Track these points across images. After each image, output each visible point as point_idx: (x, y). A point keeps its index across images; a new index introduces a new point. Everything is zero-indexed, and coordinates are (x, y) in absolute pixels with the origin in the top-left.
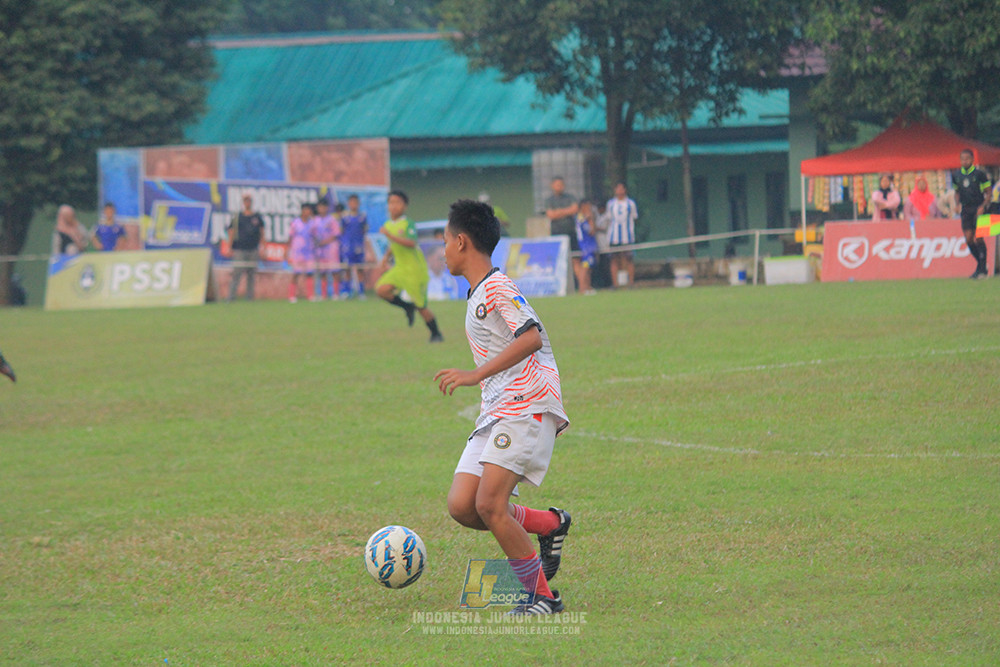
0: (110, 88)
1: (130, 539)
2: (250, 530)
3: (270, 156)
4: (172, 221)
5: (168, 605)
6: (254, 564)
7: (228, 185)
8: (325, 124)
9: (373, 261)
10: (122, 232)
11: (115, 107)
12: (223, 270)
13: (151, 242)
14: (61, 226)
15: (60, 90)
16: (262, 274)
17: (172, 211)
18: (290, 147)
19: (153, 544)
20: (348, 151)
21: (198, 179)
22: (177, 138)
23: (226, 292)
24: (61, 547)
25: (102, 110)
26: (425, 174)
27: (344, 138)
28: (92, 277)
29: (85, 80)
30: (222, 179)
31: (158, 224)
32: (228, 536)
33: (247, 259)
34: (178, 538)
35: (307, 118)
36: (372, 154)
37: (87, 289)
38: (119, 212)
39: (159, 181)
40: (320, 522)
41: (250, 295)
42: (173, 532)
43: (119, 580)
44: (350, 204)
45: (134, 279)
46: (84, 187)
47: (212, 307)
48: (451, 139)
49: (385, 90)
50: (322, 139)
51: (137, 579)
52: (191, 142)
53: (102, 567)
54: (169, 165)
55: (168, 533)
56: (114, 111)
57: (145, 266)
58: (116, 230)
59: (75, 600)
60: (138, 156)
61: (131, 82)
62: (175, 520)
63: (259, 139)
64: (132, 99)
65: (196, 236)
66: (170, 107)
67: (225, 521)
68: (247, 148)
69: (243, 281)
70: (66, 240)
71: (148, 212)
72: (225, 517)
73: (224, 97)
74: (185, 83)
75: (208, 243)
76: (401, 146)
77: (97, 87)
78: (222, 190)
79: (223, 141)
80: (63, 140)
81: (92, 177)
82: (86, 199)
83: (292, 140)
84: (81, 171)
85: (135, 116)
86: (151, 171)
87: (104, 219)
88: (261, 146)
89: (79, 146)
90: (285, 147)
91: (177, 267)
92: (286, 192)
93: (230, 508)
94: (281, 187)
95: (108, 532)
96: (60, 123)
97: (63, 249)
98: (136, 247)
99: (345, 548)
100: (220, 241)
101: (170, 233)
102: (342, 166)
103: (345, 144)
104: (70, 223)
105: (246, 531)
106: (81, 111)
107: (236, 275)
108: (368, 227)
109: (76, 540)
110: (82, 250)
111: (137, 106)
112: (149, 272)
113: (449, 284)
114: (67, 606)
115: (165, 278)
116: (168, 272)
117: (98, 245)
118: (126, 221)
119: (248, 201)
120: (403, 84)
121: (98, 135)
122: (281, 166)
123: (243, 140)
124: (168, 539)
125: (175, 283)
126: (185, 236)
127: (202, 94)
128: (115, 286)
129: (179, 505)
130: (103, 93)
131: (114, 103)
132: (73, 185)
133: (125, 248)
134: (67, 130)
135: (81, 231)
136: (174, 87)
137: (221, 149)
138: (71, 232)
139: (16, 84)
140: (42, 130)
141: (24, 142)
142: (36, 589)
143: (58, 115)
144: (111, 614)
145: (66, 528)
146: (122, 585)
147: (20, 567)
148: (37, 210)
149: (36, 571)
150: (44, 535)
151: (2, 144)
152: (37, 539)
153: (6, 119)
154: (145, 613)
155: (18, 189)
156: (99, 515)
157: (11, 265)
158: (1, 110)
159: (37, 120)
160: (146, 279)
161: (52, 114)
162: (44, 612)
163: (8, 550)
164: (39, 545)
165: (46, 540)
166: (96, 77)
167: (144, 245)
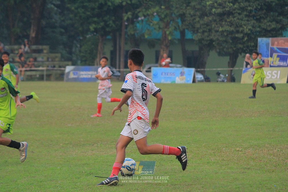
0: (262, 20)
1: (265, 150)
4: (279, 59)
5: (275, 169)
11: (263, 26)
13: (272, 65)
14: (246, 60)
15: (248, 21)
17: (278, 56)
19: (271, 152)
21: (286, 47)
22: (281, 35)
24: (244, 152)
25: (259, 27)
29: (255, 18)
31: (274, 60)
34: (278, 151)
42: (277, 149)
43: (261, 162)
45: (267, 75)
46: (253, 49)
51: (266, 162)
52: (285, 36)
53: (256, 158)
55: (275, 149)
56: (263, 27)
57: (270, 72)
59: (249, 167)
60: (269, 40)
61: (268, 19)
62: (277, 145)
64: (268, 24)
65: (285, 64)
66: (279, 26)
70: (247, 64)
71: (271, 56)
74: (284, 19)
77: (259, 20)
80: (248, 35)
81: (256, 46)
84: (253, 44)
85: (269, 29)
89: (253, 37)
91: (279, 72)
95: (258, 148)
96: (247, 30)
97: (246, 66)
101: (277, 62)
104: (249, 59)
106: (253, 27)
109: (249, 150)
111: (270, 25)
112: (271, 74)
114: (246, 168)
115: (275, 75)
116: (277, 73)
118: (265, 59)
121: (258, 34)
124: (275, 151)
125: (278, 77)
126: (282, 63)
130: (260, 22)
131: (263, 24)
132: (250, 48)
134: (249, 32)
135: (252, 61)
136: (280, 20)
138: (249, 61)
139: (235, 19)
140: (242, 32)
141: (237, 35)
142: (238, 163)
143: (246, 28)
144: (259, 171)
145: (246, 146)
146: (262, 163)
147: (233, 157)
148: (239, 55)
149: (237, 158)
150: (240, 148)
151: (230, 36)
152: (238, 149)
153: (232, 29)
154: (268, 172)
155: (234, 49)
156: (256, 143)
157: (231, 71)
158: (231, 26)
159: (241, 29)
160: (270, 76)
161: (245, 28)
162: (240, 170)
163: (230, 152)
164: (238, 151)
165: (240, 149)
166: (258, 17)
167: (269, 66)
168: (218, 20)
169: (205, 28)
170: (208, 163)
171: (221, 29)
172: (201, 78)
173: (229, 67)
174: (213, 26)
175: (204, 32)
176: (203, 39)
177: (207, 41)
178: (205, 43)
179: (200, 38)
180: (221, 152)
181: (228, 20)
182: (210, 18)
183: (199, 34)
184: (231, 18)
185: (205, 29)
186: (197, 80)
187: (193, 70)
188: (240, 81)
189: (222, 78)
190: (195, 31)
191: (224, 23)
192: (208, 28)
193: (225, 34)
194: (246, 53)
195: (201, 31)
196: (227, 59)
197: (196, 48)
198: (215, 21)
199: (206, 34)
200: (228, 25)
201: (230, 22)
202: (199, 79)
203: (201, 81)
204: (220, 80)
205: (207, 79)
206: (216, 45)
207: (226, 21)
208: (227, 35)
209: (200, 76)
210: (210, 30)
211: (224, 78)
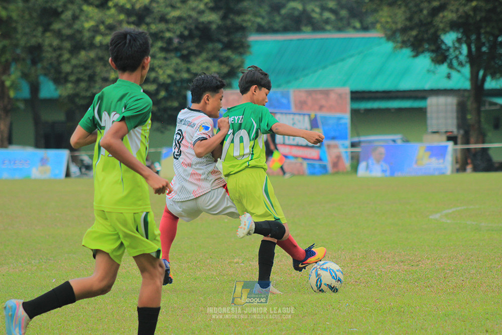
0: (193, 58)
3: (283, 96)
11: (195, 69)
15: (165, 59)
18: (294, 91)
20: (326, 95)
22: (230, 86)
25: (188, 70)
26: (362, 112)
29: (179, 54)
36: (340, 96)
46: (175, 113)
48: (377, 92)
54: (227, 100)
61: (204, 55)
64: (205, 65)
66: (225, 69)
74: (233, 56)
77: (186, 58)
80: (166, 87)
88: (278, 90)
89: (175, 90)
90: (291, 91)
92: (291, 116)
94: (289, 113)
96: (165, 77)
102: (323, 102)
106: (176, 71)
111: (207, 68)
113: (384, 168)
120: (351, 61)
121: (185, 84)
122: (289, 102)
127: (243, 62)
130: (189, 61)
131: (194, 66)
132: (171, 112)
134: (169, 81)
136: (228, 58)
140: (155, 81)
143: (164, 72)
159: (153, 75)
161: (160, 72)
166: (185, 52)
169: (80, 73)
174: (98, 69)
175: (78, 81)
176: (77, 95)
177: (85, 98)
178: (80, 102)
179: (71, 92)
182: (92, 54)
183: (69, 85)
185: (81, 76)
186: (71, 173)
187: (65, 153)
190: (59, 79)
192: (89, 72)
195: (72, 78)
198: (101, 59)
199: (83, 85)
210: (91, 78)
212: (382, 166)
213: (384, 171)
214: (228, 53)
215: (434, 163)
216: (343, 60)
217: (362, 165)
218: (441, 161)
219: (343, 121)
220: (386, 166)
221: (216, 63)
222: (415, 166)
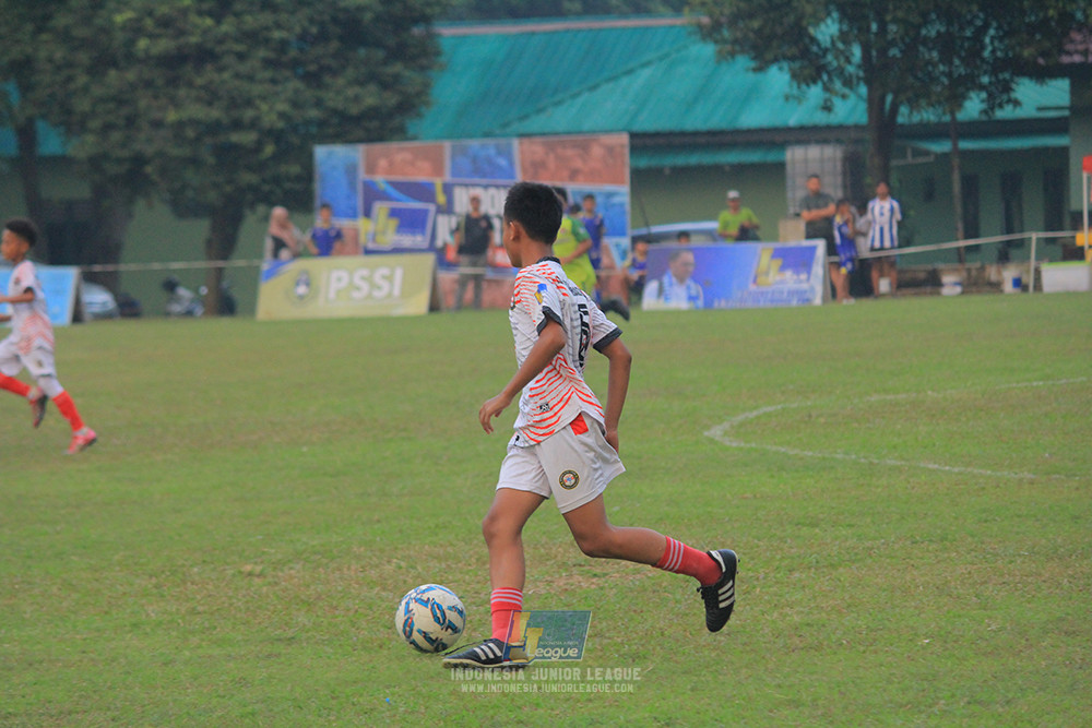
0: (327, 79)
1: (349, 568)
2: (478, 560)
3: (500, 153)
4: (393, 223)
5: (390, 640)
6: (482, 596)
7: (453, 185)
8: (560, 118)
9: (611, 267)
10: (339, 235)
11: (333, 100)
12: (448, 278)
13: (371, 246)
14: (274, 229)
15: (274, 81)
16: (489, 281)
17: (394, 213)
18: (521, 144)
19: (374, 574)
20: (584, 147)
21: (421, 178)
22: (400, 133)
23: (451, 300)
24: (273, 577)
25: (319, 103)
26: (667, 172)
27: (580, 133)
28: (308, 284)
29: (300, 71)
30: (448, 178)
31: (379, 226)
32: (454, 566)
33: (474, 264)
34: (400, 568)
35: (540, 111)
36: (610, 150)
37: (301, 297)
38: (336, 214)
39: (380, 180)
40: (554, 551)
41: (477, 304)
42: (395, 560)
43: (337, 612)
44: (586, 205)
45: (353, 287)
46: (297, 186)
47: (436, 317)
48: (696, 134)
49: (625, 81)
50: (556, 134)
51: (356, 611)
52: (414, 138)
53: (319, 598)
54: (390, 162)
55: (389, 562)
56: (331, 104)
57: (365, 272)
58: (333, 233)
59: (289, 634)
60: (357, 153)
61: (350, 72)
62: (396, 548)
63: (487, 135)
64: (351, 92)
65: (419, 240)
66: (392, 100)
67: (450, 549)
68: (474, 144)
69: (470, 288)
70: (279, 244)
71: (368, 213)
72: (451, 545)
73: (450, 89)
74: (407, 73)
75: (431, 248)
76: (642, 142)
77: (313, 79)
78: (448, 189)
79: (450, 137)
80: (276, 135)
81: (308, 176)
82: (301, 199)
83: (522, 136)
84: (295, 169)
85: (354, 110)
86: (371, 169)
87: (320, 221)
88: (490, 142)
89: (294, 143)
90: (516, 143)
91: (399, 274)
93: (457, 535)
95: (325, 561)
96: (274, 117)
97: (276, 254)
98: (355, 252)
99: (581, 579)
100: (445, 245)
101: (390, 236)
102: (578, 164)
103: (581, 139)
104: (283, 226)
105: (474, 560)
106: (295, 104)
107: (462, 282)
108: (604, 230)
109: (291, 568)
110: (297, 255)
111: (357, 99)
112: (369, 280)
113: (693, 292)
114: (280, 640)
115: (385, 285)
116: (390, 279)
117: (314, 249)
118: (344, 224)
119: (475, 201)
120: (645, 73)
121: (314, 130)
122: (511, 164)
123: (471, 136)
124: (389, 568)
125: (396, 292)
126: (407, 240)
127: (427, 86)
128: (332, 295)
129: (401, 531)
130: (320, 85)
131: (331, 95)
132: (287, 185)
133: (342, 253)
134: (280, 125)
135: (296, 235)
136: (397, 78)
137: (447, 145)
138: (284, 235)
139: (226, 75)
140: (254, 124)
141: (235, 138)
142: (248, 622)
143: (271, 108)
144: (328, 649)
145: (279, 556)
146: (340, 618)
147: (230, 598)
148: (248, 212)
149: (247, 602)
150: (256, 563)
151: (208, 140)
152: (248, 568)
153: (215, 113)
154: (364, 648)
155: (228, 189)
156: (315, 543)
157: (220, 271)
158: (210, 104)
159: (249, 114)
160: (365, 286)
161: (264, 107)
162: (256, 646)
163: (218, 579)
164: (250, 574)
165: (258, 569)
166: (312, 68)
167: (362, 250)
168: (160, 82)
169: (110, 113)
170: (135, 625)
171: (172, 116)
172: (104, 304)
173: (210, 257)
174: (143, 104)
175: (108, 128)
176: (105, 156)
177: (120, 161)
178: (112, 169)
179: (93, 150)
180: (184, 582)
181: (199, 81)
182: (131, 76)
183: (90, 138)
184: (209, 74)
185: (112, 119)
186: (88, 311)
187: (71, 274)
188: (251, 310)
189: (187, 304)
190: (72, 124)
191: (182, 92)
192: (125, 111)
193: (190, 133)
194: (272, 204)
195: (95, 124)
196: (201, 228)
197: (80, 191)
198: (148, 84)
199: (116, 136)
200: (198, 100)
201: (204, 87)
202: (97, 309)
203: (105, 316)
204: (176, 308)
205: (128, 308)
206: (155, 177)
207: (190, 85)
208: (198, 139)
209: (99, 298)
210: (131, 122)
211: (192, 301)
212: (688, 288)
213: (691, 298)
214: (397, 68)
215: (790, 280)
216: (630, 72)
217: (651, 288)
218: (803, 276)
219: (616, 200)
220: (695, 289)
221: (372, 87)
222: (752, 287)
